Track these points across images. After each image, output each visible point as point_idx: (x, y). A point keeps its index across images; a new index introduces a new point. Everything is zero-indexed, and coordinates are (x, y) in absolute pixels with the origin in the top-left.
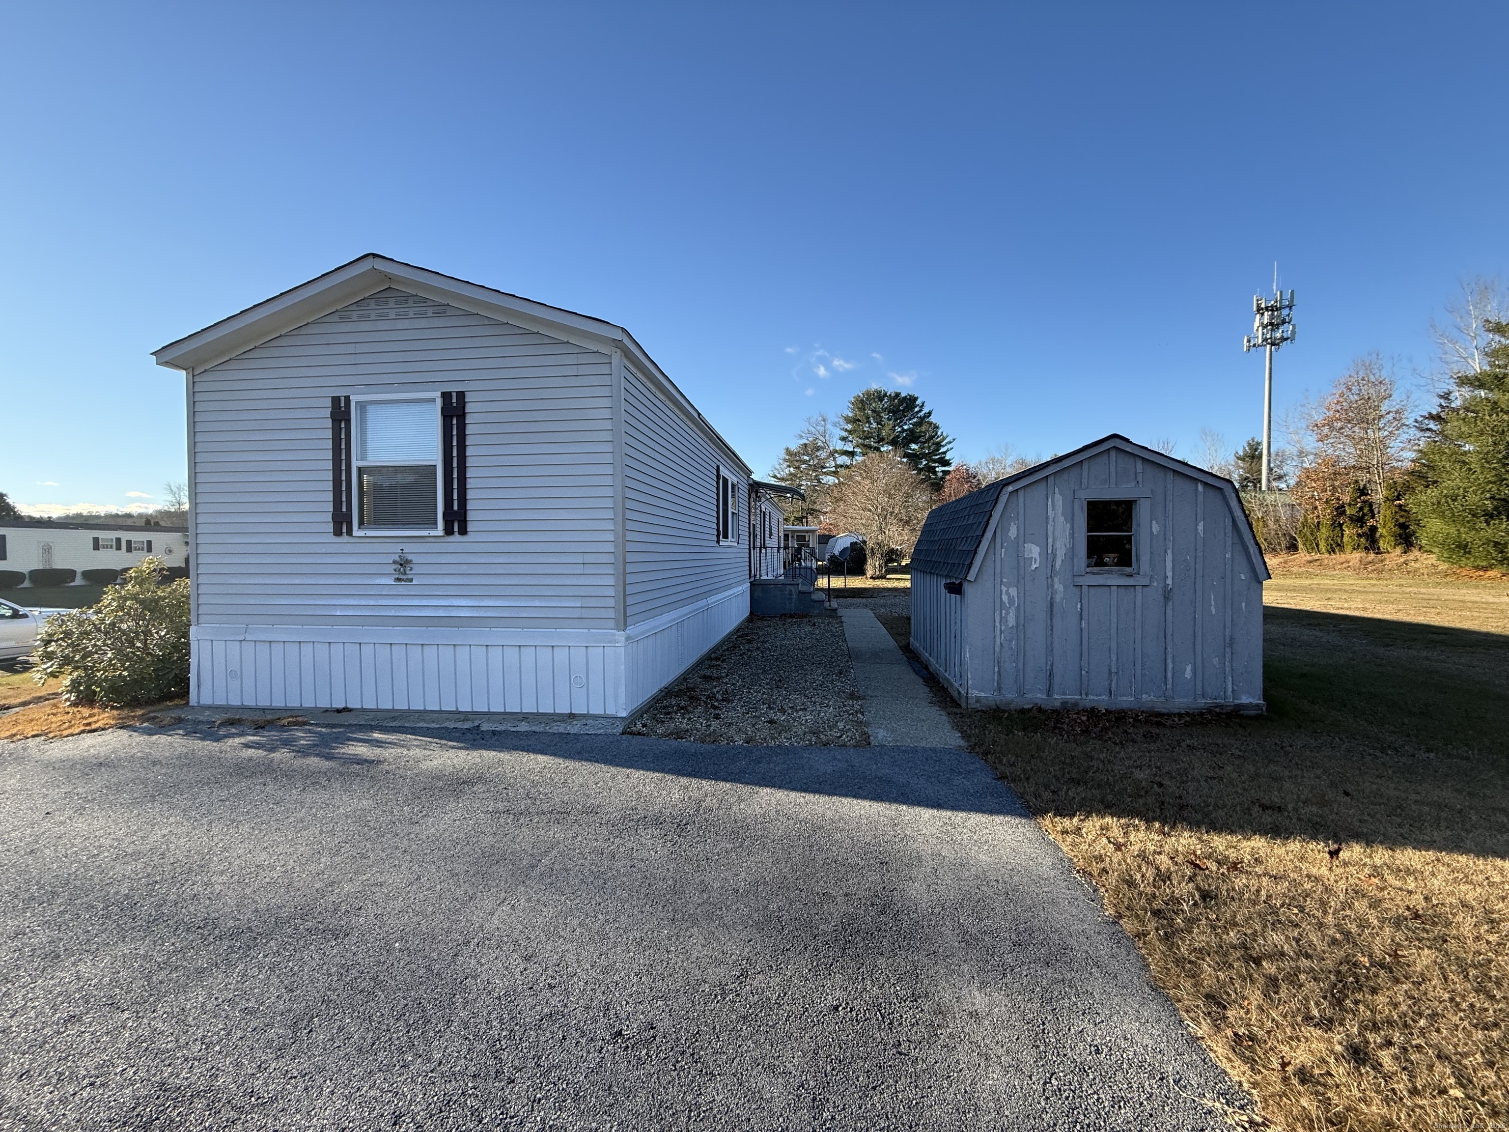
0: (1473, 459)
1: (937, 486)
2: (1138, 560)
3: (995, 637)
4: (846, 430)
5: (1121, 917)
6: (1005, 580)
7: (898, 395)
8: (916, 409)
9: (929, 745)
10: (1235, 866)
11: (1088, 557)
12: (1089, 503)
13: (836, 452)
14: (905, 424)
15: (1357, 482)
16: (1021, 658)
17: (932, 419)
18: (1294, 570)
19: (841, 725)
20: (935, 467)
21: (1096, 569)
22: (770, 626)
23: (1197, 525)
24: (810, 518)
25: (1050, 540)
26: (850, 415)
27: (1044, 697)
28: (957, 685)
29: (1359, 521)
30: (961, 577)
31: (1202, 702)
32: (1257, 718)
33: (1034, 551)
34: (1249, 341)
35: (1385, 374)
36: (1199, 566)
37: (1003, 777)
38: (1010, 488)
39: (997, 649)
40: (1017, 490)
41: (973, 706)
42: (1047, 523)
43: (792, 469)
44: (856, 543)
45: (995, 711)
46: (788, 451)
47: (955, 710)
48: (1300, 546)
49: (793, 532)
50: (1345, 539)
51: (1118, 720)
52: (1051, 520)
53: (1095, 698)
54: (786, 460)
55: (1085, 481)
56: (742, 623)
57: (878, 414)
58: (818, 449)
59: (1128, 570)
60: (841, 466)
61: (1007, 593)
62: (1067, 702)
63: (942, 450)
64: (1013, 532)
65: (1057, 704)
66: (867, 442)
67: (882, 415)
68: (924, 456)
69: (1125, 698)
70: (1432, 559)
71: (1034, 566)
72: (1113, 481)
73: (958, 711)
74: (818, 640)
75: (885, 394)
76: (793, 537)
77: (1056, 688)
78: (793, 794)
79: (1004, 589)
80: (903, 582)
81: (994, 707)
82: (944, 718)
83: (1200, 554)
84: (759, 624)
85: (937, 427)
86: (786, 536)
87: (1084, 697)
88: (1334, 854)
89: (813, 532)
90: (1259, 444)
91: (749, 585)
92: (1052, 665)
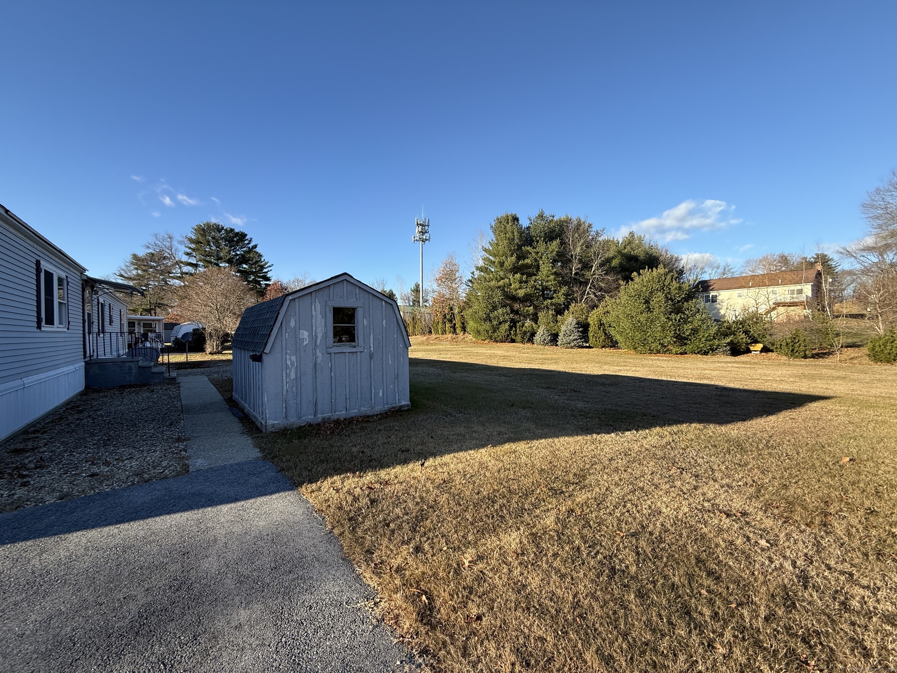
0: (480, 298)
1: (262, 293)
2: (358, 339)
3: (283, 387)
4: (190, 248)
5: (334, 528)
6: (288, 352)
7: (232, 230)
8: (246, 242)
9: (235, 462)
10: (387, 483)
11: (334, 338)
12: (334, 308)
13: (182, 262)
14: (238, 250)
15: (449, 305)
16: (299, 397)
17: (258, 250)
18: (431, 342)
19: (164, 464)
20: (260, 281)
21: (338, 344)
22: (106, 397)
23: (383, 321)
24: (158, 310)
25: (314, 328)
26: (193, 237)
27: (313, 417)
28: (260, 419)
29: (451, 321)
30: (260, 351)
31: (387, 407)
32: (408, 410)
33: (305, 334)
34: (414, 238)
35: (457, 262)
36: (384, 341)
37: (282, 470)
38: (290, 298)
39: (284, 393)
40: (294, 299)
41: (270, 430)
42: (312, 319)
43: (140, 272)
44: (198, 329)
45: (284, 430)
46: (135, 257)
47: (258, 435)
48: (433, 332)
49: (139, 320)
50: (447, 329)
51: (349, 423)
52: (314, 317)
53: (339, 413)
54: (133, 264)
55: (331, 296)
56: (74, 397)
57: (217, 241)
58: (165, 258)
59: (353, 344)
60: (186, 273)
61: (290, 359)
62: (325, 418)
63: (265, 270)
64: (292, 324)
65: (320, 420)
66: (208, 258)
67: (220, 241)
68: (252, 273)
69: (353, 411)
70: (471, 337)
71: (305, 343)
72: (345, 297)
73: (260, 435)
74: (154, 403)
75: (223, 228)
76: (139, 324)
77: (319, 412)
78: (106, 529)
79: (288, 357)
80: (228, 356)
81: (283, 428)
82: (250, 441)
83: (384, 336)
84: (95, 395)
85: (261, 256)
86: (131, 324)
87: (334, 413)
88: (422, 465)
89: (159, 320)
90: (419, 285)
91: (84, 364)
92: (316, 399)
